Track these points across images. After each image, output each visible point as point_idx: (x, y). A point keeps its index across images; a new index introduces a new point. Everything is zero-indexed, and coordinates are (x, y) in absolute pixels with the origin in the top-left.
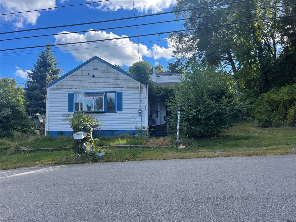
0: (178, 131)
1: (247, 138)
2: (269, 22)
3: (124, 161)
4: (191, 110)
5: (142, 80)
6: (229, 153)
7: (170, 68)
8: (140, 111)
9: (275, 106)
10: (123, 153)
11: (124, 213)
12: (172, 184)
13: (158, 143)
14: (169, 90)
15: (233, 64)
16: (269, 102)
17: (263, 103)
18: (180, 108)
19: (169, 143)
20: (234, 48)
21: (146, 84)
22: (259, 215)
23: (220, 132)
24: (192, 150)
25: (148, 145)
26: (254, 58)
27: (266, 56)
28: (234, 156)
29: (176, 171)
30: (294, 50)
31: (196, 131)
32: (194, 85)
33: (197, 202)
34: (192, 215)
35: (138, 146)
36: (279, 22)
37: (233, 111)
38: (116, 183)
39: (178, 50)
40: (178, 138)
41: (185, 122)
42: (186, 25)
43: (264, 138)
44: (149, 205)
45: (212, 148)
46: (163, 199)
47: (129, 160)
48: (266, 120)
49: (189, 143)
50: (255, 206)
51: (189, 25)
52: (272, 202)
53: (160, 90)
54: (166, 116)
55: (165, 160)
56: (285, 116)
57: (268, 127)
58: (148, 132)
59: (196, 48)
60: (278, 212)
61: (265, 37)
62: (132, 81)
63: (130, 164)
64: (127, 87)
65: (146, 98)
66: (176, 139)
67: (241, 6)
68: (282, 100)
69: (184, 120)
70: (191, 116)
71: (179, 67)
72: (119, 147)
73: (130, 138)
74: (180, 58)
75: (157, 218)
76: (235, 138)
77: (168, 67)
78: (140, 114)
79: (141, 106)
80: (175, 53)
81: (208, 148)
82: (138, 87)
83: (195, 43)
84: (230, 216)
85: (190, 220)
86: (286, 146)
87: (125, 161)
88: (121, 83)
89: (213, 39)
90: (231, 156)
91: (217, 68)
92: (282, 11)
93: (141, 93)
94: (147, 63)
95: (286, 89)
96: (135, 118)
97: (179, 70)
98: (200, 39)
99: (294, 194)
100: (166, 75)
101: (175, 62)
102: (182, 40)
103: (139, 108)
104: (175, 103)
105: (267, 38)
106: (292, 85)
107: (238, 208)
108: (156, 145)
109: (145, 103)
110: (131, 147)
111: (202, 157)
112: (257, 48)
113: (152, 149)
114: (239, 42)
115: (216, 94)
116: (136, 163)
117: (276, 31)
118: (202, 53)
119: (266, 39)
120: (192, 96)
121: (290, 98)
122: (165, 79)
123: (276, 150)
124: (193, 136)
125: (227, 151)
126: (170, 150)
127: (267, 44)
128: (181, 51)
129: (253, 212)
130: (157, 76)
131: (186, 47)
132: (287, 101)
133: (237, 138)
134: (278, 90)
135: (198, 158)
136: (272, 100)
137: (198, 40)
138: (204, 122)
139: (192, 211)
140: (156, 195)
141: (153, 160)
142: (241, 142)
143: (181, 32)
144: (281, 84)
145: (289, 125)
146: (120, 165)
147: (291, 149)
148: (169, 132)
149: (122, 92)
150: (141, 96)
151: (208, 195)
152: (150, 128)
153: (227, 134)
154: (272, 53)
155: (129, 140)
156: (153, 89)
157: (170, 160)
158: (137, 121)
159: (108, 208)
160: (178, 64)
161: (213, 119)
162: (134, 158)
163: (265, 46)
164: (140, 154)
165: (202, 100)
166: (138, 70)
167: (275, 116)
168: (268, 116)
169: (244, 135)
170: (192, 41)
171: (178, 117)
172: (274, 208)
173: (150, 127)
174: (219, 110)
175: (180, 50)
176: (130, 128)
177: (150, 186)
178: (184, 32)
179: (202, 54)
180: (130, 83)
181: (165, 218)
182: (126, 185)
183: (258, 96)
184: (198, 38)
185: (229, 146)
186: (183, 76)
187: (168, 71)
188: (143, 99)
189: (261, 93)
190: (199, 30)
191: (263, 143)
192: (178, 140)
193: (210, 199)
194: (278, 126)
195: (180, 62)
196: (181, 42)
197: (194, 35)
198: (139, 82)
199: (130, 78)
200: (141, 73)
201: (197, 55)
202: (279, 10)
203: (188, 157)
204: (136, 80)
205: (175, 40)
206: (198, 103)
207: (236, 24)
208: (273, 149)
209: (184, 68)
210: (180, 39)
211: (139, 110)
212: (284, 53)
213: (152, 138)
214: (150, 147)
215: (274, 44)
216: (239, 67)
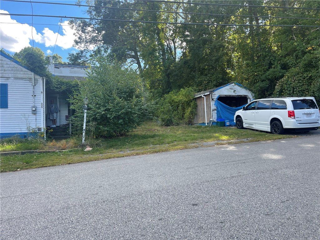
0: (84, 131)
1: (153, 137)
2: (171, 26)
3: (14, 171)
4: (99, 108)
5: (36, 70)
6: (138, 152)
7: (71, 60)
8: (34, 109)
9: (175, 106)
10: (11, 162)
11: (27, 228)
12: (83, 189)
13: (60, 147)
14: (72, 85)
15: (139, 63)
16: (170, 103)
17: (166, 103)
18: (86, 106)
19: (74, 146)
20: (140, 46)
21: (41, 75)
22: (170, 203)
23: (128, 131)
24: (100, 152)
25: (46, 149)
26: (158, 59)
27: (168, 59)
28: (143, 154)
29: (86, 175)
30: (191, 56)
31: (104, 131)
32: (102, 82)
33: (113, 202)
34: (109, 215)
35: (33, 152)
36: (179, 28)
37: (141, 111)
38: (9, 197)
39: (81, 40)
40: (84, 139)
41: (92, 121)
42: (91, 12)
43: (167, 136)
44: (59, 215)
45: (121, 148)
46: (75, 206)
47: (22, 169)
48: (168, 119)
49: (96, 144)
50: (166, 196)
51: (94, 13)
52: (179, 191)
53: (60, 84)
54: (67, 115)
55: (71, 165)
56: (183, 116)
57: (169, 126)
58: (45, 135)
59: (101, 40)
60: (185, 199)
61: (167, 40)
62: (22, 71)
63: (25, 174)
64: (14, 78)
65: (42, 93)
66: (82, 141)
67: (147, 5)
68: (181, 101)
69: (91, 119)
70: (99, 115)
71: (82, 60)
72: (6, 154)
73: (21, 142)
74: (83, 49)
75: (71, 226)
76: (142, 137)
77: (68, 58)
78: (35, 112)
79: (36, 102)
80: (77, 42)
81: (117, 149)
82: (31, 79)
83: (100, 35)
84: (146, 209)
85: (108, 220)
86: (185, 142)
87: (16, 170)
88: (6, 72)
89: (120, 34)
90: (139, 155)
91: (123, 65)
92: (183, 18)
93: (35, 86)
94: (39, 50)
95: (184, 91)
96: (27, 117)
97: (81, 63)
98: (106, 31)
99: (195, 181)
100: (67, 67)
101: (77, 54)
102: (85, 29)
103: (33, 105)
104: (81, 100)
105: (169, 41)
106: (188, 87)
107: (152, 200)
108: (57, 148)
109: (41, 99)
110: (23, 153)
111: (112, 158)
112: (161, 49)
113: (52, 154)
114: (144, 41)
115: (125, 93)
116: (33, 171)
117: (176, 36)
118: (107, 47)
119: (168, 43)
120: (100, 93)
121: (187, 100)
122: (66, 72)
123: (177, 146)
124: (101, 136)
125: (136, 149)
126: (75, 154)
127: (169, 47)
128: (83, 42)
129: (165, 202)
130: (55, 67)
131: (90, 38)
132: (185, 102)
133: (144, 137)
134: (178, 92)
135: (107, 159)
136: (173, 101)
137: (104, 32)
138: (113, 122)
139: (109, 211)
140: (65, 203)
141: (55, 166)
142: (148, 141)
143: (84, 20)
144: (180, 87)
145: (186, 124)
146: (10, 175)
147: (189, 145)
148: (72, 134)
149: (7, 84)
150: (35, 90)
151: (123, 193)
152: (48, 129)
153: (135, 133)
154: (173, 56)
155: (19, 145)
156: (52, 82)
157: (77, 164)
158: (30, 121)
159: (5, 226)
160: (80, 56)
161: (122, 119)
162: (28, 165)
163: (167, 48)
164: (36, 160)
165: (110, 98)
166: (32, 57)
167: (175, 116)
168: (170, 116)
169: (150, 134)
170: (97, 32)
171: (84, 116)
172: (181, 195)
173: (48, 127)
174: (128, 110)
175: (83, 40)
176: (19, 130)
177: (56, 194)
178: (87, 20)
179: (108, 49)
180: (18, 72)
181: (81, 224)
182: (24, 197)
183: (161, 97)
184: (103, 30)
185: (138, 145)
186: (89, 70)
187: (69, 63)
188: (38, 94)
189: (163, 94)
190: (104, 21)
191: (167, 140)
192: (84, 142)
193: (125, 197)
194: (178, 124)
195: (84, 54)
196: (83, 31)
197: (99, 26)
198: (32, 72)
199: (20, 67)
200: (35, 61)
201: (103, 49)
202: (180, 15)
203: (96, 160)
204: (28, 69)
205: (77, 28)
206: (107, 101)
207: (142, 22)
208: (175, 145)
209: (88, 61)
210: (83, 27)
211: (33, 107)
212: (182, 57)
213: (52, 141)
214: (49, 152)
215: (175, 48)
216: (145, 67)
